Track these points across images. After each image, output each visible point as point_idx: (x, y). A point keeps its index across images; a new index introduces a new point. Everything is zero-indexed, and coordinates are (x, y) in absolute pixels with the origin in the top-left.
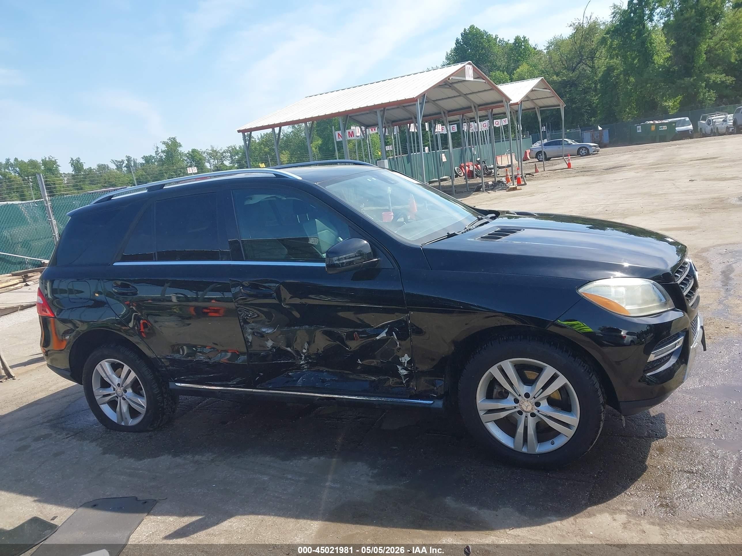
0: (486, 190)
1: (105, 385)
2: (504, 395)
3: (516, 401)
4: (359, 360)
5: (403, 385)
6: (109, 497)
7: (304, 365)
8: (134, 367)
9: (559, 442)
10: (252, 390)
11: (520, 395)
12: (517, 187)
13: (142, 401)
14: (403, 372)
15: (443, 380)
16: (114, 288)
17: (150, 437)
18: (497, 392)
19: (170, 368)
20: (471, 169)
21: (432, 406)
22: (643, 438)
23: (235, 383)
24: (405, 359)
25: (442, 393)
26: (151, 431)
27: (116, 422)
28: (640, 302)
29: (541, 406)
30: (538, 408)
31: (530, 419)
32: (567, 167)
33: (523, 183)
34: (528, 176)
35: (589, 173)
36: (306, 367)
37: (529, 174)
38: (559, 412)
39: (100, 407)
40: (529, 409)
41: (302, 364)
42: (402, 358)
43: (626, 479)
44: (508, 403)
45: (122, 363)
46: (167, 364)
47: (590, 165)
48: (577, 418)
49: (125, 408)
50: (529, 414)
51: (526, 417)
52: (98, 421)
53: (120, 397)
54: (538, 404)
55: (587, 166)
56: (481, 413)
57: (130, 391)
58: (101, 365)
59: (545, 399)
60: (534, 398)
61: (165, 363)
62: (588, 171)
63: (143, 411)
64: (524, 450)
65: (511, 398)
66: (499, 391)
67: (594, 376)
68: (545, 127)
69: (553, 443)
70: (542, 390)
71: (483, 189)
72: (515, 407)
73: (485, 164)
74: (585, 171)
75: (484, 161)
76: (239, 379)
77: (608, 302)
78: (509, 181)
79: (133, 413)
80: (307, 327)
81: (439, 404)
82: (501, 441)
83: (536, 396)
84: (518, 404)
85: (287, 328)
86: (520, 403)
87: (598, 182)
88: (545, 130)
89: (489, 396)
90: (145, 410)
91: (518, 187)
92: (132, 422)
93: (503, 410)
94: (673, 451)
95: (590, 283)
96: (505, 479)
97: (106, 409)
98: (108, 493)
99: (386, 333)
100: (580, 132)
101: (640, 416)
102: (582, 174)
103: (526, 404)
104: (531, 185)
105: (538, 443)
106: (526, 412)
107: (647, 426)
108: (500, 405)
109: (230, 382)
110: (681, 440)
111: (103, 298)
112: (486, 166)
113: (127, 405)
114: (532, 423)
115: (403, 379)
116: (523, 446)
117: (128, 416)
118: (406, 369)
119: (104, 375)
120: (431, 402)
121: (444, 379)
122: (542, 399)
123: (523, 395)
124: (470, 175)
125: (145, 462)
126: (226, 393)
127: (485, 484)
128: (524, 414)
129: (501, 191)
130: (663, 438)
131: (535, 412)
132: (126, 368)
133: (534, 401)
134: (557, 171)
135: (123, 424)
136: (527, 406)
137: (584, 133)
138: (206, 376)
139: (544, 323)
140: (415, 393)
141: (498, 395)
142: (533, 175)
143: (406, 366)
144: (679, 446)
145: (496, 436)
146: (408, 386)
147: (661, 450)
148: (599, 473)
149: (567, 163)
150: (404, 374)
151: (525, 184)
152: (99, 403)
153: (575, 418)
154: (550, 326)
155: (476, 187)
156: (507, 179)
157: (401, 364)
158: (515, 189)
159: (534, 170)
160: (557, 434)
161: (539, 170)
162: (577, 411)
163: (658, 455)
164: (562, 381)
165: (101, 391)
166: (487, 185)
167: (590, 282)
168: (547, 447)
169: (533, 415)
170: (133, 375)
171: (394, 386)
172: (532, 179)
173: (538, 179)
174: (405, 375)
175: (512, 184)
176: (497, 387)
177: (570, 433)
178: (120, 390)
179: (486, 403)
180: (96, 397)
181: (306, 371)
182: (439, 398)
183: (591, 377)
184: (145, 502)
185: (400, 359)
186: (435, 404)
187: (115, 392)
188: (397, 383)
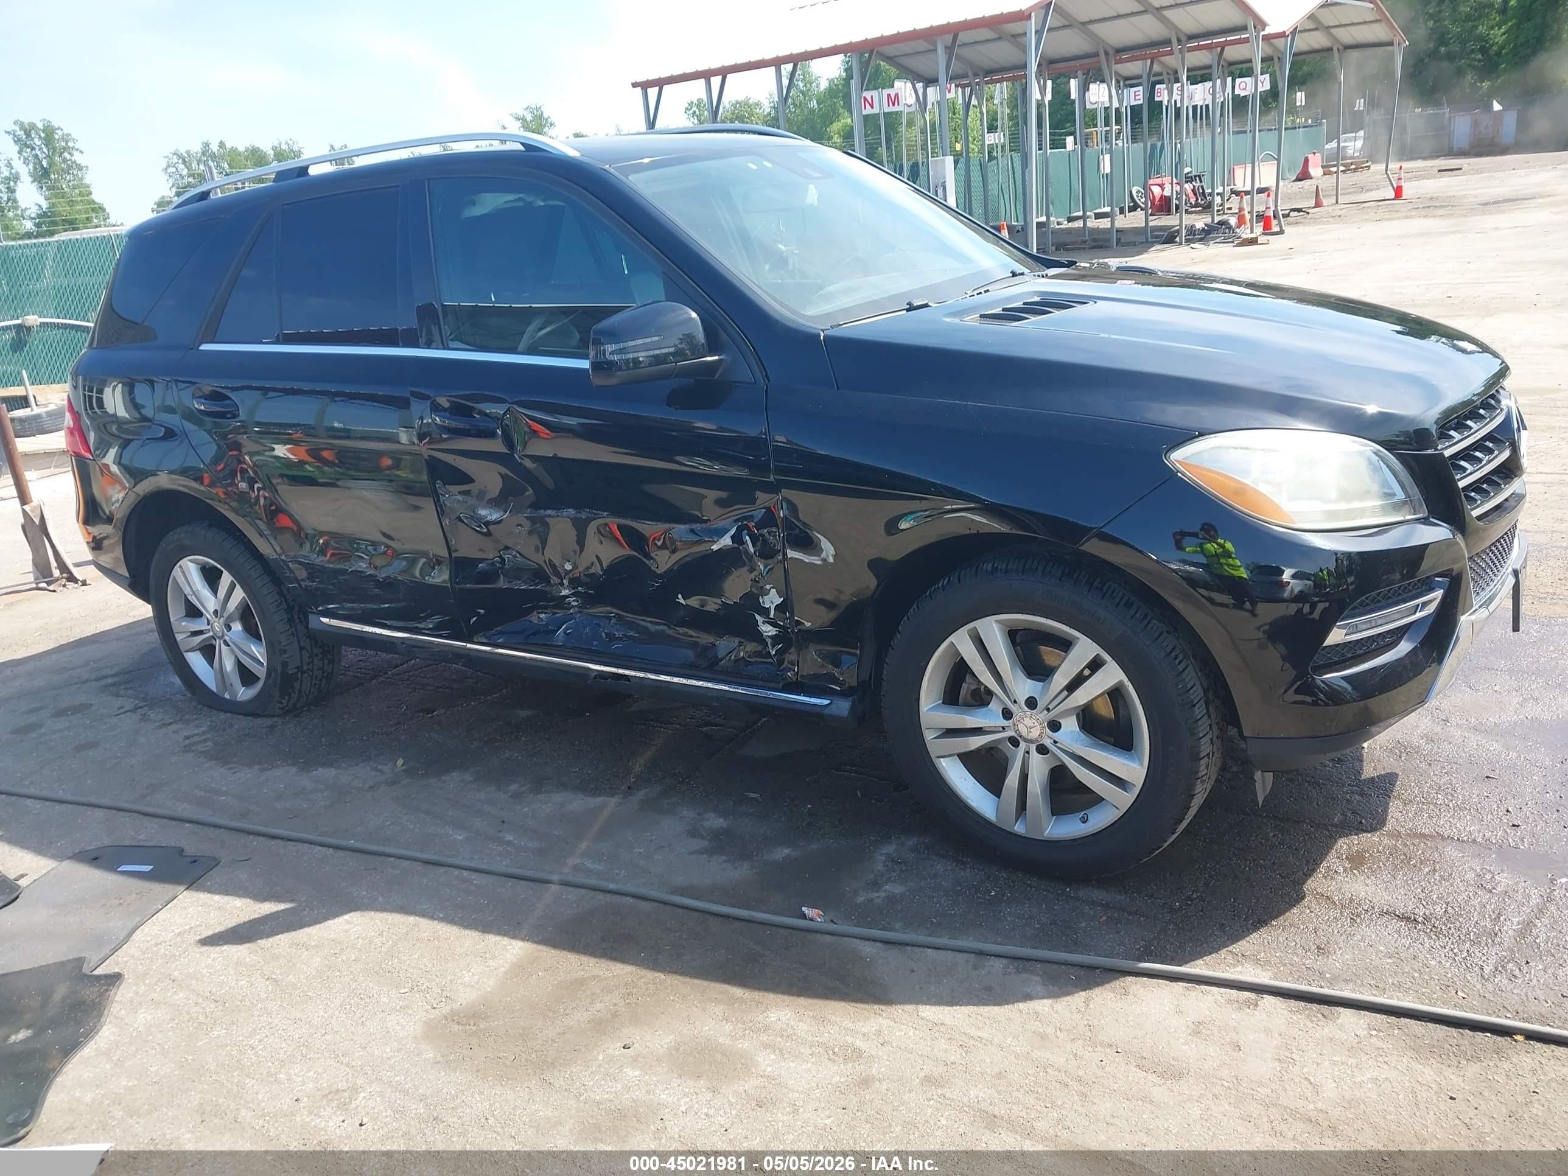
0: (1189, 241)
1: (193, 612)
2: (981, 698)
3: (1007, 714)
4: (680, 596)
5: (770, 660)
6: (141, 844)
7: (572, 599)
8: (241, 578)
9: (1099, 819)
10: (465, 644)
11: (1015, 702)
12: (1259, 239)
13: (258, 651)
14: (768, 630)
15: (855, 654)
16: (198, 403)
17: (272, 727)
18: (968, 688)
19: (307, 583)
20: (1167, 193)
21: (826, 711)
22: (1325, 826)
23: (431, 626)
24: (772, 600)
25: (854, 682)
26: (278, 716)
27: (215, 690)
28: (1333, 495)
29: (1061, 731)
30: (1056, 736)
31: (1036, 758)
32: (1392, 195)
33: (1276, 229)
34: (1296, 214)
35: (1441, 212)
36: (576, 604)
37: (1299, 210)
38: (1102, 748)
39: (185, 659)
40: (1035, 734)
41: (567, 597)
42: (765, 597)
43: (1245, 920)
44: (988, 717)
45: (219, 566)
46: (302, 574)
47: (1450, 194)
48: (1142, 765)
49: (229, 665)
50: (1033, 747)
51: (1028, 753)
52: (183, 688)
53: (220, 638)
54: (1055, 726)
55: (1441, 195)
56: (929, 736)
57: (237, 627)
58: (181, 567)
59: (1073, 715)
60: (1048, 710)
61: (295, 571)
62: (1441, 207)
63: (261, 672)
64: (1019, 828)
65: (995, 707)
66: (973, 688)
67: (1190, 668)
68: (1362, 100)
69: (1084, 820)
70: (1065, 693)
71: (1181, 239)
72: (1003, 728)
73: (1201, 182)
74: (1432, 206)
75: (1199, 176)
76: (437, 619)
77: (1241, 490)
78: (1245, 224)
79: (247, 676)
80: (572, 511)
81: (843, 707)
82: (969, 801)
83: (1050, 707)
84: (1011, 721)
85: (531, 513)
86: (1014, 718)
87: (1454, 232)
88: (1361, 109)
89: (951, 697)
90: (265, 669)
91: (1261, 239)
92: (244, 694)
93: (978, 731)
94: (1385, 865)
95: (1201, 438)
96: (963, 890)
97: (196, 661)
98: (142, 837)
99: (732, 537)
100: (1447, 115)
101: (1340, 776)
102: (1423, 213)
103: (1028, 722)
104: (1294, 234)
105: (1053, 815)
106: (1025, 740)
107: (1347, 800)
108: (971, 720)
109: (420, 623)
110: (1416, 841)
111: (174, 420)
112: (1202, 187)
113: (233, 658)
114: (1039, 769)
115: (770, 647)
116: (1016, 822)
117: (236, 680)
118: (773, 624)
119: (187, 590)
120: (826, 702)
121: (858, 652)
122: (1066, 713)
123: (1022, 700)
124: (1164, 206)
125: (239, 779)
126: (414, 646)
127: (914, 897)
128: (1023, 745)
129: (1221, 245)
130: (1373, 829)
131: (1048, 743)
132: (226, 579)
133: (1045, 717)
134: (1364, 205)
135: (227, 696)
136: (1031, 725)
137: (1457, 118)
138: (375, 607)
139: (1079, 532)
140: (794, 680)
141: (969, 696)
142: (1308, 213)
143: (772, 616)
144: (1405, 854)
145: (958, 791)
146: (781, 662)
147: (1357, 861)
148: (1189, 898)
149: (1395, 186)
150: (770, 634)
151: (1281, 232)
152: (182, 647)
153: (1135, 765)
154: (1087, 540)
155: (1166, 234)
156: (1241, 221)
157: (765, 612)
158: (1253, 242)
159: (1312, 203)
160: (1095, 800)
161: (1325, 202)
162: (1143, 749)
163: (1344, 871)
164: (1112, 675)
165: (184, 624)
166: (1191, 230)
167: (1201, 435)
168: (1069, 828)
169: (1042, 750)
170: (239, 594)
171: (750, 660)
172: (1303, 220)
173: (1316, 221)
174: (771, 637)
175: (1249, 231)
176: (968, 679)
177: (1124, 800)
178: (218, 626)
179: (940, 714)
180: (176, 635)
181: (576, 613)
182: (843, 694)
183: (1182, 672)
184: (195, 861)
185: (761, 601)
186: (833, 706)
187: (209, 627)
188: (758, 654)
